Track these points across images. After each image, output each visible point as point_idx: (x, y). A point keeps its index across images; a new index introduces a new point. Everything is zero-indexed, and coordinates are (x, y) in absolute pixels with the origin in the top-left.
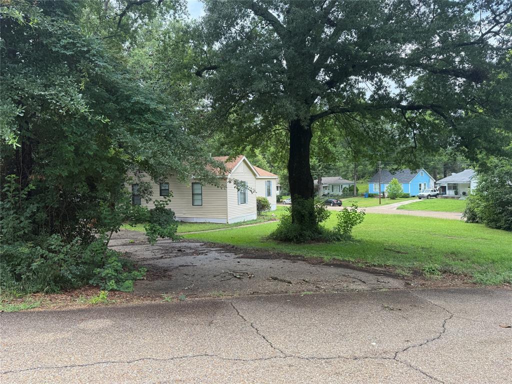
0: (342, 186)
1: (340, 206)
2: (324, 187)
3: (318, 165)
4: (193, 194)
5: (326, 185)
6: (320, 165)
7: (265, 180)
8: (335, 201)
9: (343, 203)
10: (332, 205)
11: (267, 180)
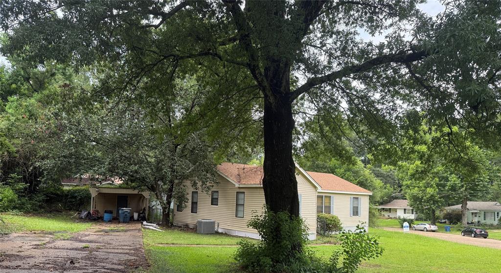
0: (498, 213)
1: (485, 238)
2: (472, 213)
3: (460, 185)
4: (237, 205)
5: (476, 211)
6: (462, 186)
7: (350, 196)
8: (478, 231)
9: (490, 234)
10: (473, 235)
11: (352, 196)
